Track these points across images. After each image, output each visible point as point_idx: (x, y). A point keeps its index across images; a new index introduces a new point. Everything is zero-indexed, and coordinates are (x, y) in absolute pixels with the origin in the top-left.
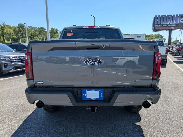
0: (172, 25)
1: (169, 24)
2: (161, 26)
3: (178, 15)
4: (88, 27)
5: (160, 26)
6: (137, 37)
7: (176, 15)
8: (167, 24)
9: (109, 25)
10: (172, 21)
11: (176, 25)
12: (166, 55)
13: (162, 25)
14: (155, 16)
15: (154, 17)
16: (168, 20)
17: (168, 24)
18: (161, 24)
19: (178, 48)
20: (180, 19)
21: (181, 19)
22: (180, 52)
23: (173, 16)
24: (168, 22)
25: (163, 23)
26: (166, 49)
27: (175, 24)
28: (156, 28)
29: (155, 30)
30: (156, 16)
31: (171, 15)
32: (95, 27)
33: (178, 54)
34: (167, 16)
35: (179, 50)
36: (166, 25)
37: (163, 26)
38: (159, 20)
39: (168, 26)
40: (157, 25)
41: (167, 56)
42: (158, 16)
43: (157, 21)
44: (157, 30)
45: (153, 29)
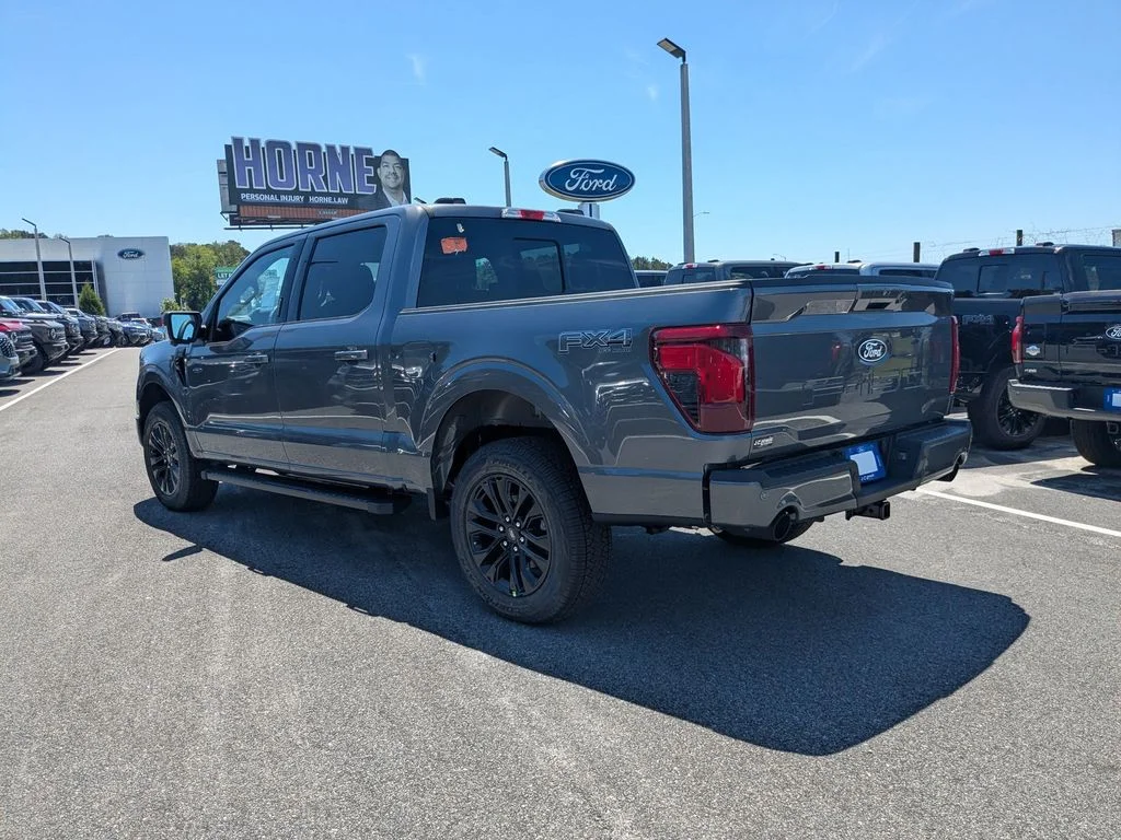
0: (328, 200)
1: (313, 193)
2: (273, 198)
3: (352, 152)
5: (266, 198)
6: (121, 254)
7: (338, 150)
8: (301, 189)
10: (325, 178)
11: (345, 201)
13: (278, 193)
14: (230, 142)
15: (228, 148)
16: (305, 172)
17: (307, 195)
18: (269, 191)
20: (362, 171)
21: (369, 171)
23: (324, 150)
24: (305, 184)
25: (281, 185)
27: (341, 195)
28: (245, 212)
29: (237, 221)
30: (238, 141)
31: (316, 148)
34: (294, 147)
36: (297, 199)
37: (284, 198)
38: (256, 163)
39: (306, 204)
40: (251, 190)
42: (247, 143)
43: (250, 170)
44: (253, 218)
45: (227, 215)
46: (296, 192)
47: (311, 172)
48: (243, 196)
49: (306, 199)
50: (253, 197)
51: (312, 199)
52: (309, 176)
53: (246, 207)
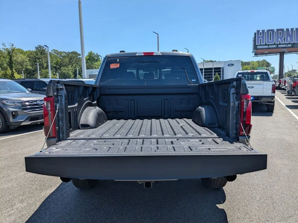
0: (285, 46)
1: (280, 44)
2: (267, 47)
3: (295, 30)
4: (143, 54)
5: (265, 47)
6: (228, 65)
7: (290, 30)
8: (276, 43)
9: (177, 51)
10: (284, 39)
11: (290, 45)
12: (273, 95)
13: (269, 45)
14: (256, 32)
15: (255, 33)
16: (278, 37)
17: (277, 45)
18: (266, 45)
19: (292, 83)
20: (297, 36)
22: (295, 90)
23: (285, 30)
24: (277, 41)
25: (270, 42)
26: (273, 85)
27: (289, 44)
28: (258, 51)
29: (256, 54)
30: (258, 31)
31: (283, 30)
32: (154, 54)
33: (293, 93)
34: (275, 31)
35: (294, 87)
36: (274, 46)
37: (270, 46)
38: (263, 37)
39: (277, 48)
40: (261, 45)
41: (273, 97)
42: (261, 31)
43: (261, 39)
44: (260, 53)
45: (254, 53)
46: (275, 44)
47: (280, 37)
48: (258, 47)
49: (277, 46)
50: (261, 47)
51: (279, 46)
52: (279, 39)
53: (258, 50)
